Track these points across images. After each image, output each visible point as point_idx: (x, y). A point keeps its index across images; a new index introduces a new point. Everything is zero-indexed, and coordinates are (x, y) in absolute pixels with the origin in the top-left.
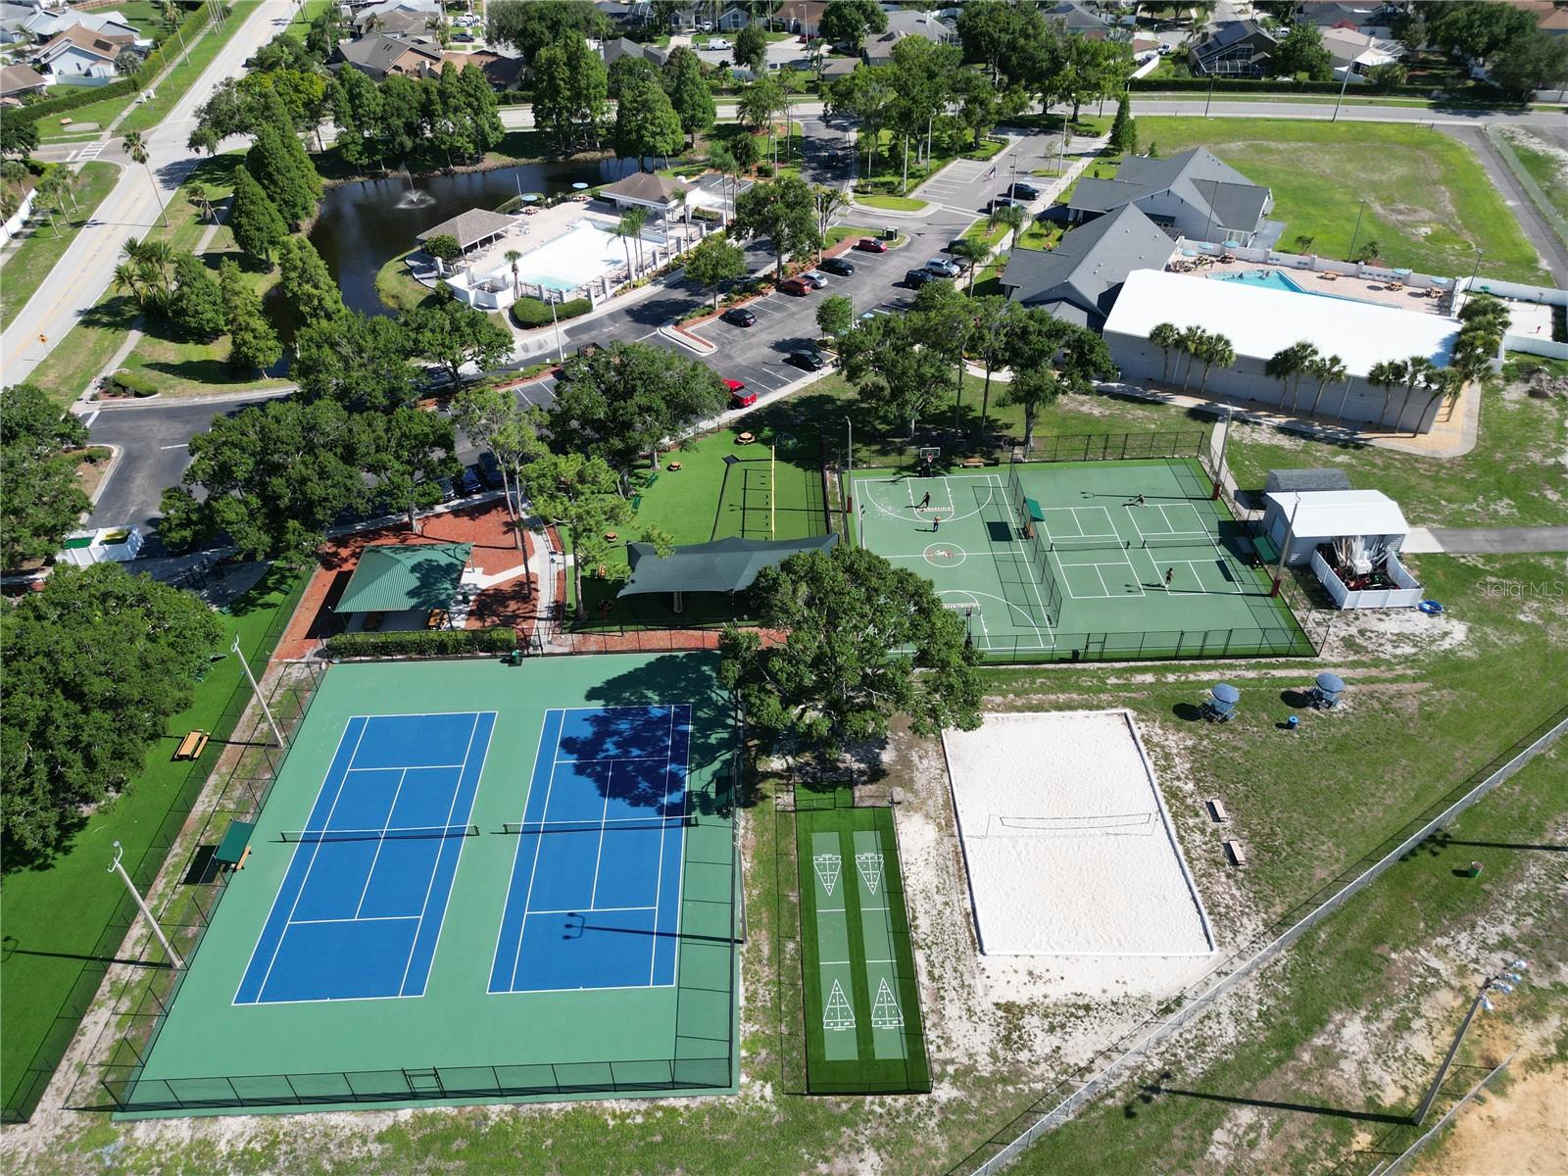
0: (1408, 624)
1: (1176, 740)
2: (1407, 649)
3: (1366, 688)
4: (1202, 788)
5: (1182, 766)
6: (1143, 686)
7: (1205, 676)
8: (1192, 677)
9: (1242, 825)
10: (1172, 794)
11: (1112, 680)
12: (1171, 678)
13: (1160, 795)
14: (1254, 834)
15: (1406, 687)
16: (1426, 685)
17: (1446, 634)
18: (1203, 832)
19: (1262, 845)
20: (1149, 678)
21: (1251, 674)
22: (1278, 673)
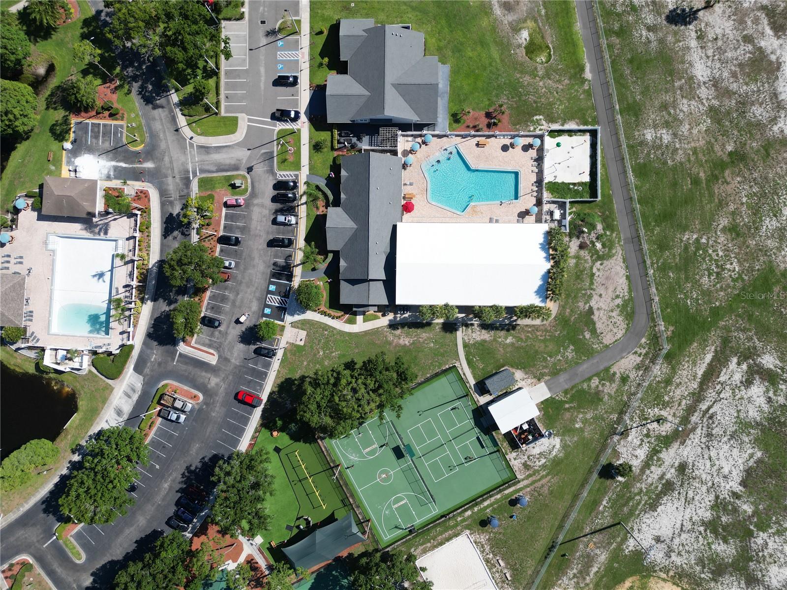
0: (542, 447)
1: (483, 538)
2: (543, 461)
3: (532, 487)
4: (495, 555)
5: (487, 548)
6: (469, 517)
7: (486, 503)
8: (482, 506)
9: (507, 563)
10: (487, 561)
11: (459, 519)
12: (476, 509)
13: (484, 563)
14: (511, 566)
15: (544, 481)
16: (550, 477)
17: (554, 446)
18: (498, 572)
19: (513, 569)
20: (469, 513)
21: (499, 496)
22: (507, 492)
